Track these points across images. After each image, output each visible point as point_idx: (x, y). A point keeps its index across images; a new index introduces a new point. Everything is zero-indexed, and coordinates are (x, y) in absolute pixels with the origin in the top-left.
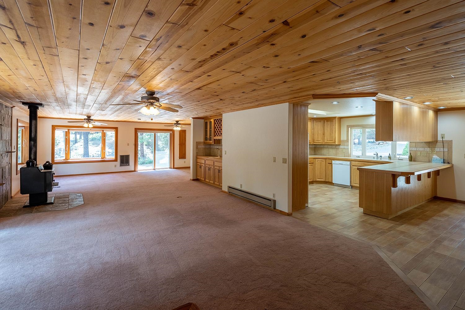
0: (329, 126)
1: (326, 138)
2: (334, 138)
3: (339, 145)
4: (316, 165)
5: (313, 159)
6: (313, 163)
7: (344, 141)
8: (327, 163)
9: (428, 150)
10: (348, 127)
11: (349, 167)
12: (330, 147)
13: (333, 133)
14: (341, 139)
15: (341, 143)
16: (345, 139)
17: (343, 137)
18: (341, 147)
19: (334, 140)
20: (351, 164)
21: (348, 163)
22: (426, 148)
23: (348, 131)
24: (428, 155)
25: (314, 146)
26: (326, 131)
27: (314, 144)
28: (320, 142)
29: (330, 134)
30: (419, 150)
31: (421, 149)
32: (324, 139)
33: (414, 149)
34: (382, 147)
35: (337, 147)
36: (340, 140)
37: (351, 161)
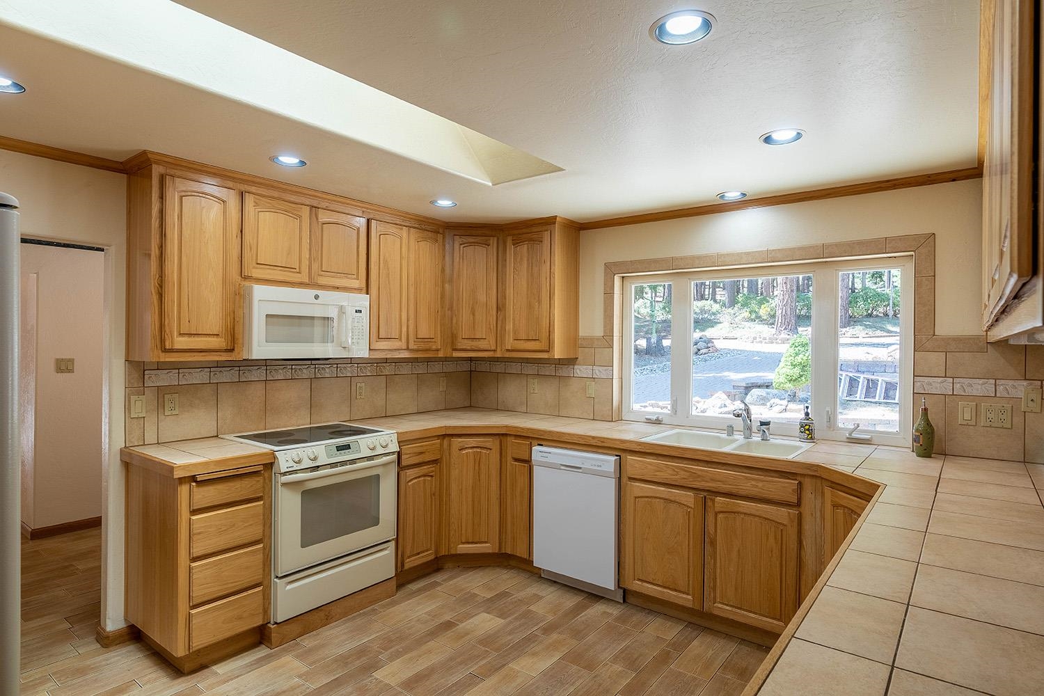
0: (525, 265)
1: (509, 327)
2: (545, 323)
3: (571, 362)
4: (455, 473)
5: (438, 437)
6: (435, 462)
7: (590, 342)
8: (509, 458)
9: (1021, 395)
10: (611, 269)
11: (611, 484)
12: (531, 369)
13: (539, 302)
14: (582, 333)
15: (581, 354)
16: (599, 332)
17: (590, 326)
18: (581, 370)
19: (544, 335)
20: (620, 466)
21: (608, 462)
22: (1011, 383)
23: (609, 294)
24: (1018, 420)
25: (466, 367)
26: (510, 292)
27: (456, 354)
28: (482, 344)
29: (530, 306)
30: (969, 391)
31: (979, 387)
32: (500, 334)
33: (939, 386)
34: (706, 361)
35: (564, 372)
36: (573, 339)
37: (622, 450)
